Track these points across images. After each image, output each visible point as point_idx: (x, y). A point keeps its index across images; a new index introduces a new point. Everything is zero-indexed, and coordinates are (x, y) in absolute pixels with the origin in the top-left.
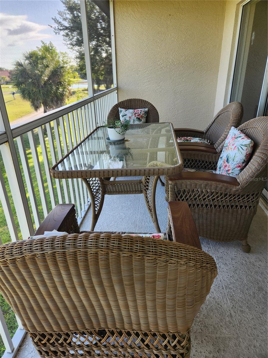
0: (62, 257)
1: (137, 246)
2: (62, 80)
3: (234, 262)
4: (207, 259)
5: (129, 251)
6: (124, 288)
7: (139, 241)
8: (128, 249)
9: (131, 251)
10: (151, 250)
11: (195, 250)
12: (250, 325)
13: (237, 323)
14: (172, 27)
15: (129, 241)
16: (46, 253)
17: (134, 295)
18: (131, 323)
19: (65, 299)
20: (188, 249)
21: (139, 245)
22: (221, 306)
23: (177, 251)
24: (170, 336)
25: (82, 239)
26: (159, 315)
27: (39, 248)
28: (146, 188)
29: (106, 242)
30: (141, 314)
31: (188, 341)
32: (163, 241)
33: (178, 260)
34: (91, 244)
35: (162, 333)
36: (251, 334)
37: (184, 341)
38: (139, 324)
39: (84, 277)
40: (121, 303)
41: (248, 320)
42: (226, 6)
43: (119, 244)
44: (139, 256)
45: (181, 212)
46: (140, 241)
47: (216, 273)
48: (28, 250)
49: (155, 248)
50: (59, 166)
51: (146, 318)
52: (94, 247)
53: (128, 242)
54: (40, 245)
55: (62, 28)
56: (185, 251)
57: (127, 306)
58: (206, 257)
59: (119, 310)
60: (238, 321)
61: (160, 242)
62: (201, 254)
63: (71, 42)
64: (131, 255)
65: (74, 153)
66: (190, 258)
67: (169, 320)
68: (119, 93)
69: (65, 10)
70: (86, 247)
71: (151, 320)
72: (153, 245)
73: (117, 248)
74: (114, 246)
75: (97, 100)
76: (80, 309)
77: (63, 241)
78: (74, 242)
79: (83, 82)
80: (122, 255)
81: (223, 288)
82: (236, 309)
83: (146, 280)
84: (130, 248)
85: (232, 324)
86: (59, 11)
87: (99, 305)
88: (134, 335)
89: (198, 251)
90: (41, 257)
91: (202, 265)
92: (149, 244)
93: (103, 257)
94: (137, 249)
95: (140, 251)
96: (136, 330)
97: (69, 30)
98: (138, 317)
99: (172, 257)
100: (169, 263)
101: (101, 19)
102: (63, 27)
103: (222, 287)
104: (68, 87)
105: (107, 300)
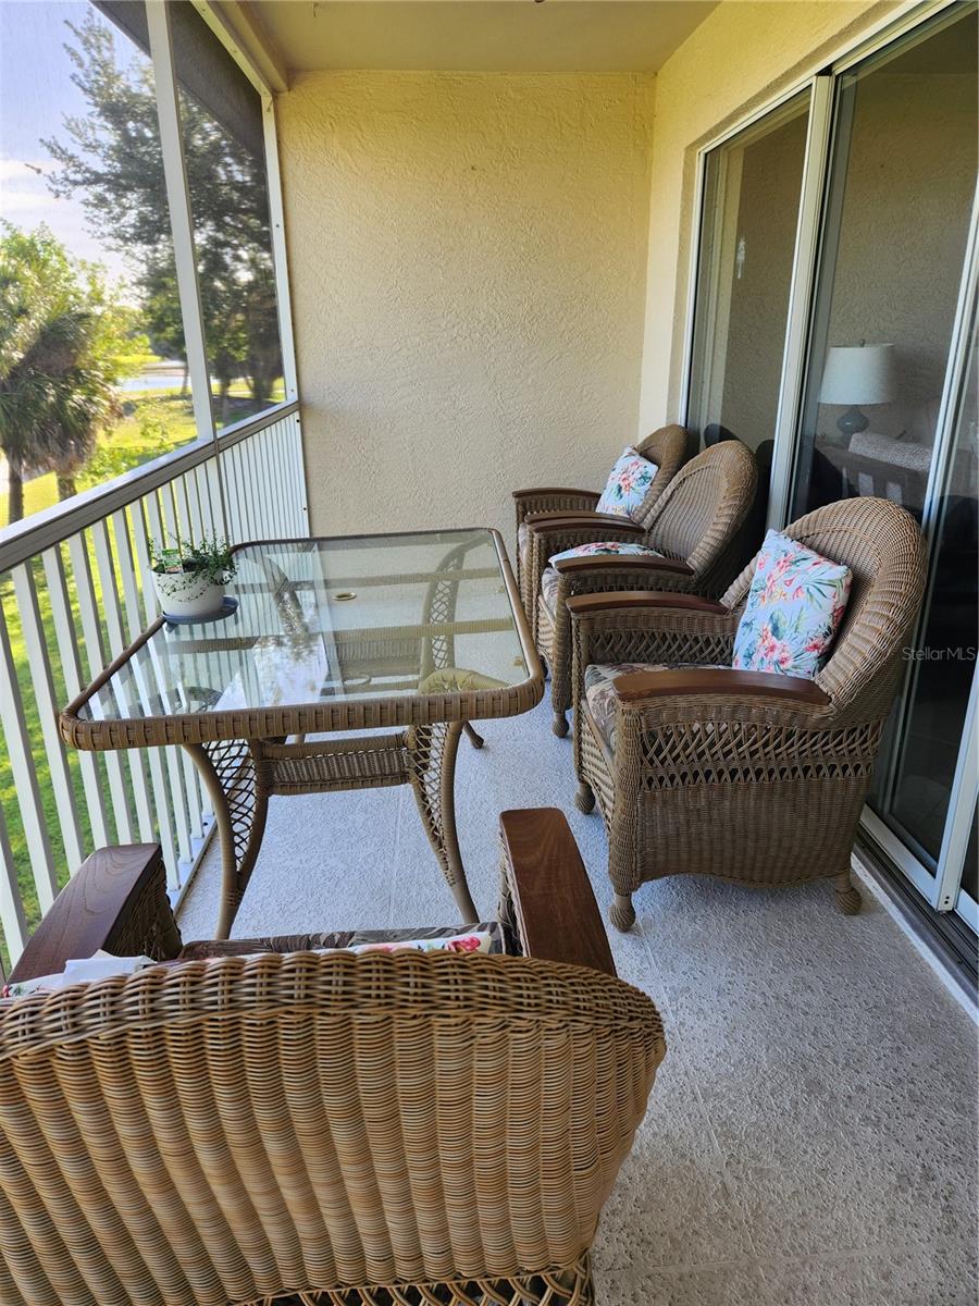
0: (149, 1049)
1: (407, 984)
2: (82, 362)
3: (725, 1001)
4: (629, 1004)
5: (380, 1005)
6: (364, 1132)
7: (411, 968)
8: (378, 996)
9: (387, 1004)
10: (453, 995)
11: (591, 977)
12: (790, 1217)
13: (747, 1216)
14: (483, 206)
15: (378, 971)
16: (90, 1037)
17: (399, 1154)
18: (388, 1259)
19: (153, 1197)
20: (568, 978)
21: (411, 980)
22: (692, 1162)
23: (535, 989)
24: (524, 1286)
25: (221, 978)
26: (486, 1213)
27: (66, 1025)
28: (420, 762)
29: (303, 983)
30: (424, 1221)
31: (586, 1295)
32: (488, 959)
33: (540, 1018)
34: (253, 994)
35: (497, 1279)
36: (793, 1248)
37: (571, 1296)
38: (418, 1257)
39: (226, 1109)
40: (353, 1187)
41: (783, 1201)
42: (652, 147)
43: (345, 983)
44: (415, 1017)
45: (542, 847)
46: (415, 968)
47: (660, 1046)
48: (24, 1034)
49: (465, 987)
50: (95, 701)
51: (443, 1230)
52: (261, 1001)
53: (377, 975)
54: (68, 1012)
55: (79, 177)
56: (561, 986)
57: (375, 1199)
58: (627, 998)
59: (347, 1215)
60: (751, 1207)
61: (480, 964)
62: (610, 990)
63: (116, 226)
64: (389, 1018)
65: (147, 648)
66: (578, 1007)
67: (520, 1229)
68: (307, 422)
69: (91, 114)
70: (233, 1004)
71: (457, 1235)
72: (459, 977)
73: (340, 997)
74: (329, 992)
75: (228, 452)
76: (206, 1231)
77: (152, 992)
78: (192, 992)
79: (164, 369)
80: (357, 1020)
81: (695, 1099)
82: (741, 1166)
83: (439, 1095)
84: (382, 993)
85: (732, 1221)
86: (69, 117)
87: (276, 1208)
88: (401, 1299)
89: (601, 979)
90: (73, 1055)
91: (616, 1025)
92: (446, 974)
93: (294, 1035)
94: (407, 993)
95: (415, 1001)
96: (408, 1279)
97: (106, 187)
98: (413, 1231)
99: (522, 1011)
100: (512, 1032)
101: (226, 155)
102: (84, 172)
103: (693, 1092)
104: (105, 389)
105: (304, 1185)
